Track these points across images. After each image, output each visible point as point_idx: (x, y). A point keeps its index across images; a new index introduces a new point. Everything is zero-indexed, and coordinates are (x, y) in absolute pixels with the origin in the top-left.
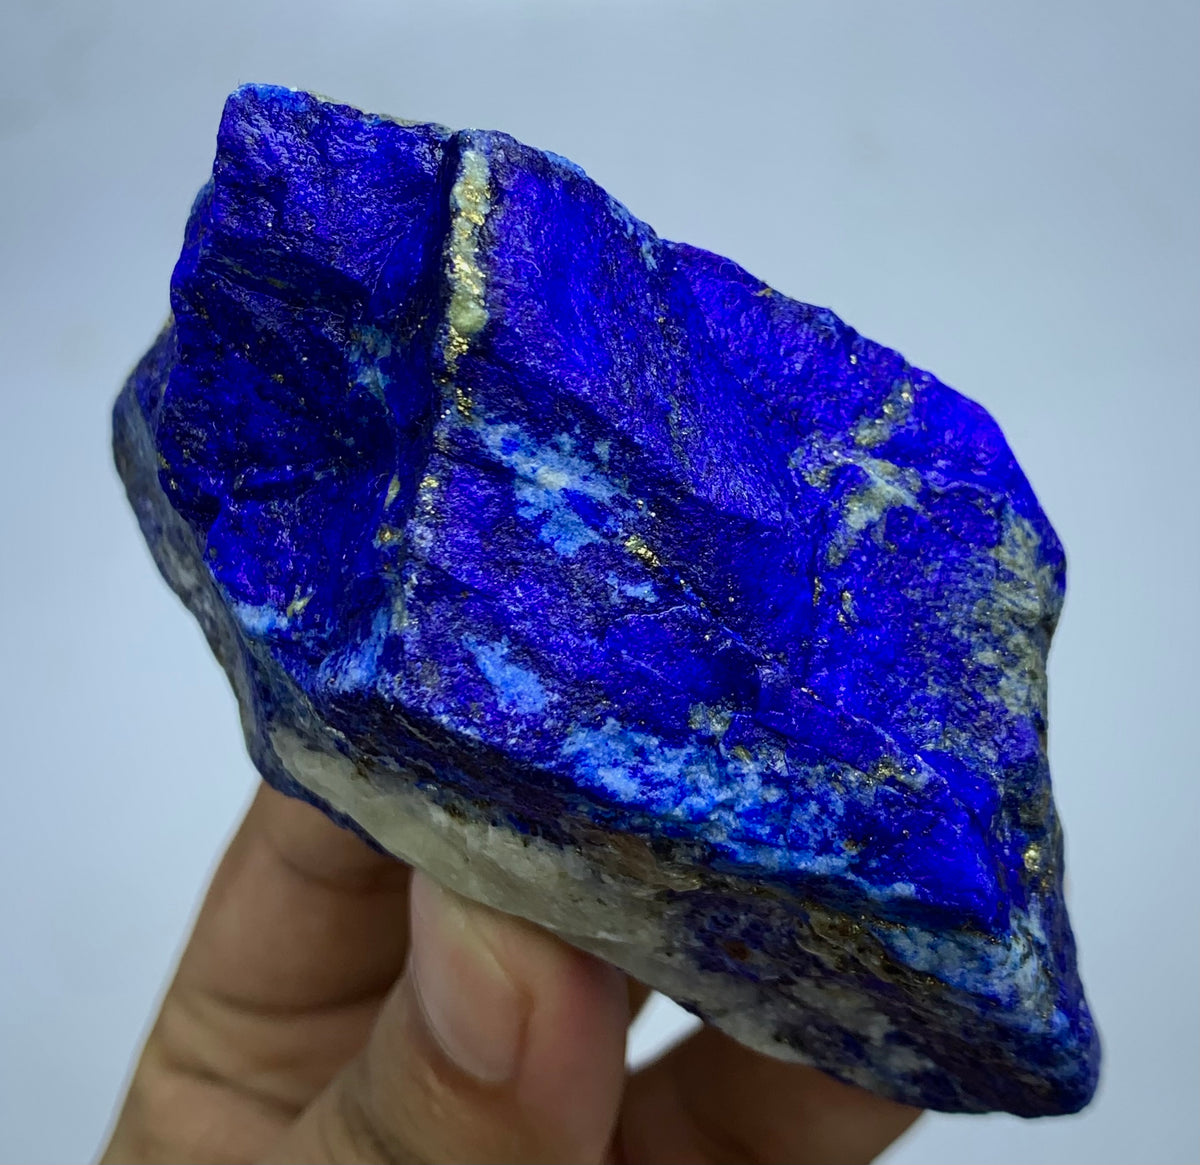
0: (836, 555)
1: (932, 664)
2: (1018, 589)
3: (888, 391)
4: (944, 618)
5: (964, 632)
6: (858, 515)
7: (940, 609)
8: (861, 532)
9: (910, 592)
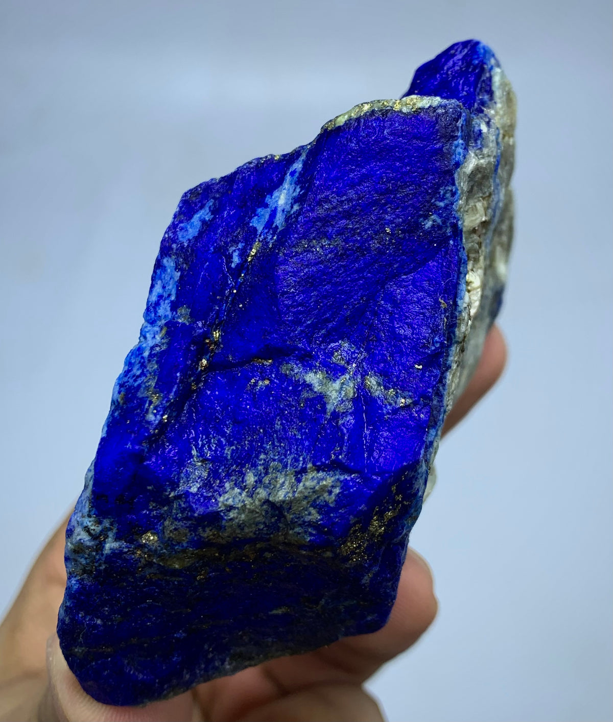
0: (287, 369)
1: (242, 446)
2: (292, 488)
3: (403, 389)
4: (268, 447)
5: (262, 461)
6: (314, 378)
7: (273, 444)
8: (305, 381)
9: (279, 423)
